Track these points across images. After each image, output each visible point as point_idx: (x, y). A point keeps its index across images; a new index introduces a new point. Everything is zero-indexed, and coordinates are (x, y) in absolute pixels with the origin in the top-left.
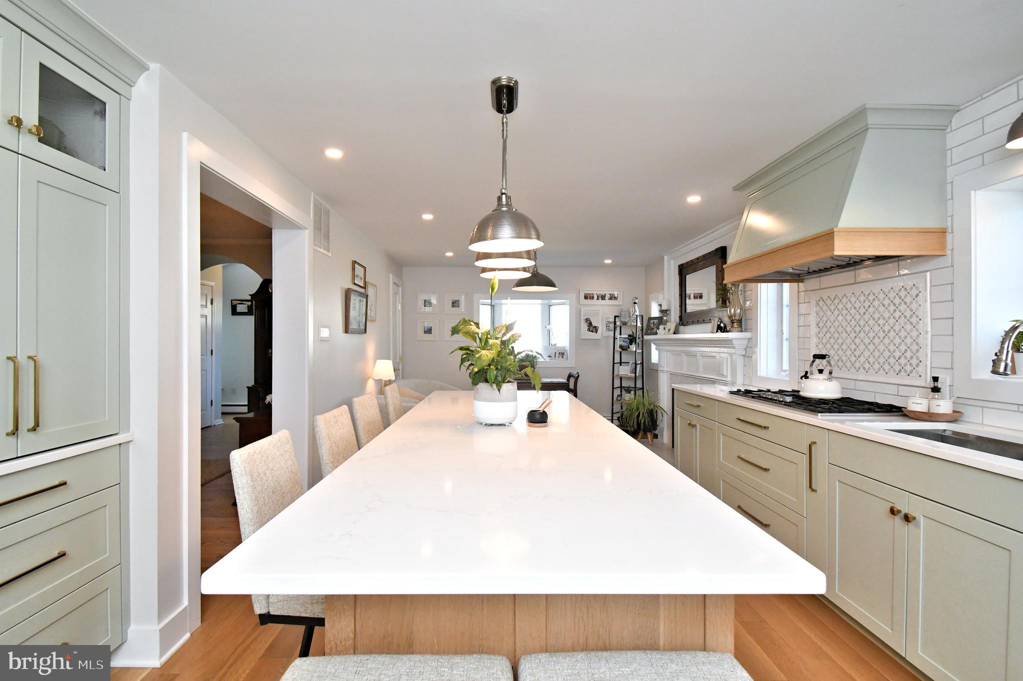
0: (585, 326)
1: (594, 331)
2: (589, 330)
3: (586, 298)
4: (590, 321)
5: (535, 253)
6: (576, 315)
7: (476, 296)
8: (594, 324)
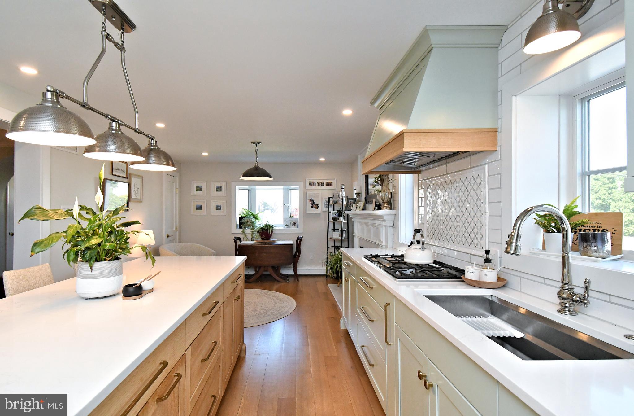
0: (309, 204)
1: (316, 208)
2: (312, 207)
3: (310, 184)
4: (313, 201)
5: (257, 153)
6: (303, 197)
7: (233, 183)
8: (316, 203)
